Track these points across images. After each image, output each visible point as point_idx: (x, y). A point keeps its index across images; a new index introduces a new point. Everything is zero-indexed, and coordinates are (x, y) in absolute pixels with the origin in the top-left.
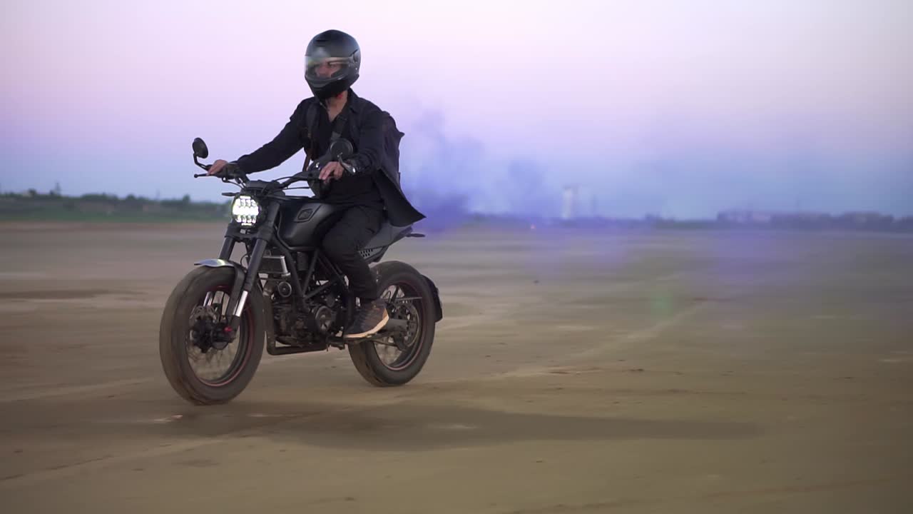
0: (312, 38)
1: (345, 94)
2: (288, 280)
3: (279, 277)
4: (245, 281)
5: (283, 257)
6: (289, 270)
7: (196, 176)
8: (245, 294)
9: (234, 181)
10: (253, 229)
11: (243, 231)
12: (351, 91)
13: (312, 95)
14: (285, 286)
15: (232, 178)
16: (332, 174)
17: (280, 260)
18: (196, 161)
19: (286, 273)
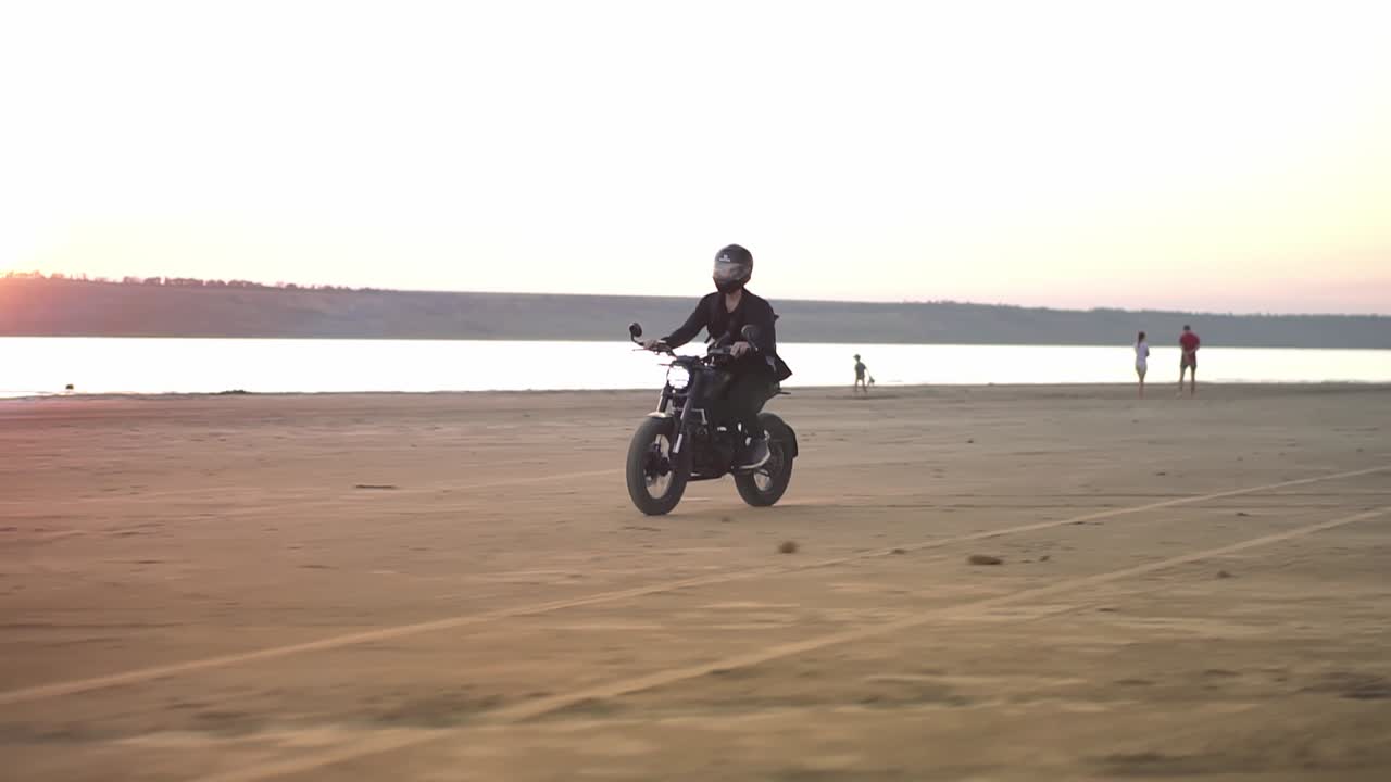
1: (740, 291)
2: (705, 426)
3: (700, 424)
4: (680, 428)
5: (703, 411)
6: (706, 419)
8: (680, 436)
10: (684, 390)
11: (674, 391)
14: (702, 431)
16: (739, 351)
17: (700, 412)
18: (632, 339)
19: (705, 422)
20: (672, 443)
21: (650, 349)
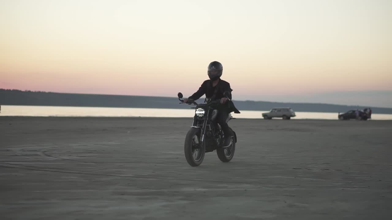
0: (210, 63)
1: (218, 79)
2: (211, 131)
4: (203, 132)
6: (211, 128)
7: (180, 103)
9: (193, 104)
11: (199, 118)
12: (220, 79)
13: (209, 79)
14: (209, 133)
15: (192, 103)
17: (209, 126)
18: (179, 99)
19: (210, 129)
20: (199, 137)
21: (186, 103)
